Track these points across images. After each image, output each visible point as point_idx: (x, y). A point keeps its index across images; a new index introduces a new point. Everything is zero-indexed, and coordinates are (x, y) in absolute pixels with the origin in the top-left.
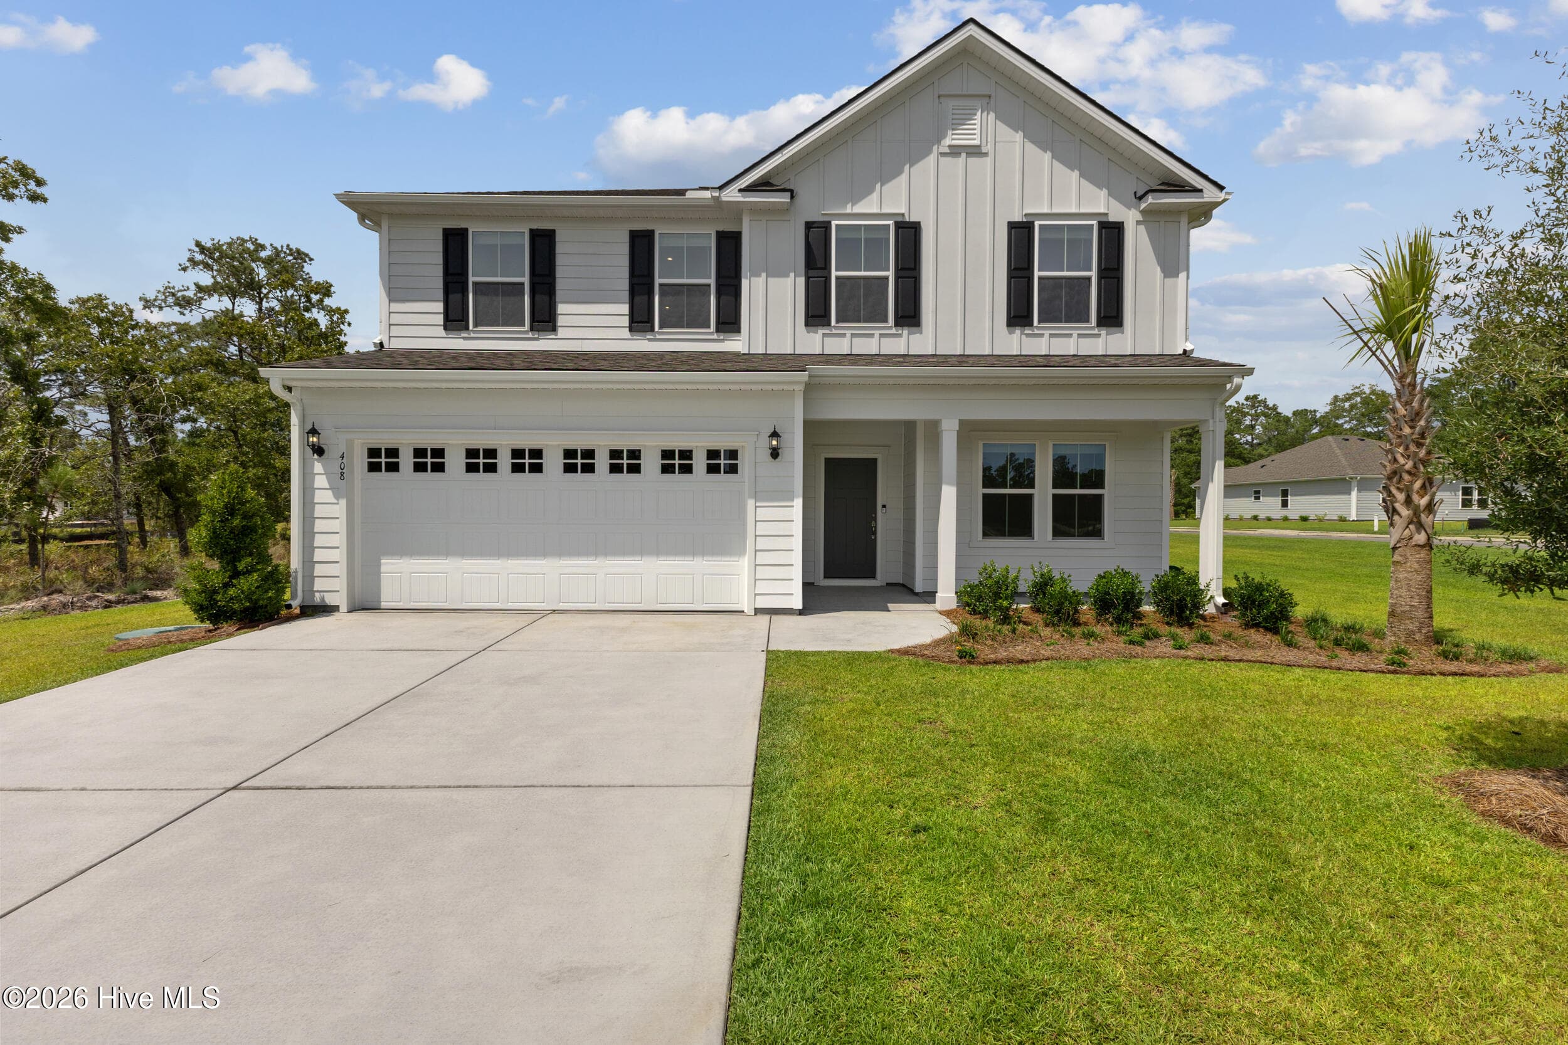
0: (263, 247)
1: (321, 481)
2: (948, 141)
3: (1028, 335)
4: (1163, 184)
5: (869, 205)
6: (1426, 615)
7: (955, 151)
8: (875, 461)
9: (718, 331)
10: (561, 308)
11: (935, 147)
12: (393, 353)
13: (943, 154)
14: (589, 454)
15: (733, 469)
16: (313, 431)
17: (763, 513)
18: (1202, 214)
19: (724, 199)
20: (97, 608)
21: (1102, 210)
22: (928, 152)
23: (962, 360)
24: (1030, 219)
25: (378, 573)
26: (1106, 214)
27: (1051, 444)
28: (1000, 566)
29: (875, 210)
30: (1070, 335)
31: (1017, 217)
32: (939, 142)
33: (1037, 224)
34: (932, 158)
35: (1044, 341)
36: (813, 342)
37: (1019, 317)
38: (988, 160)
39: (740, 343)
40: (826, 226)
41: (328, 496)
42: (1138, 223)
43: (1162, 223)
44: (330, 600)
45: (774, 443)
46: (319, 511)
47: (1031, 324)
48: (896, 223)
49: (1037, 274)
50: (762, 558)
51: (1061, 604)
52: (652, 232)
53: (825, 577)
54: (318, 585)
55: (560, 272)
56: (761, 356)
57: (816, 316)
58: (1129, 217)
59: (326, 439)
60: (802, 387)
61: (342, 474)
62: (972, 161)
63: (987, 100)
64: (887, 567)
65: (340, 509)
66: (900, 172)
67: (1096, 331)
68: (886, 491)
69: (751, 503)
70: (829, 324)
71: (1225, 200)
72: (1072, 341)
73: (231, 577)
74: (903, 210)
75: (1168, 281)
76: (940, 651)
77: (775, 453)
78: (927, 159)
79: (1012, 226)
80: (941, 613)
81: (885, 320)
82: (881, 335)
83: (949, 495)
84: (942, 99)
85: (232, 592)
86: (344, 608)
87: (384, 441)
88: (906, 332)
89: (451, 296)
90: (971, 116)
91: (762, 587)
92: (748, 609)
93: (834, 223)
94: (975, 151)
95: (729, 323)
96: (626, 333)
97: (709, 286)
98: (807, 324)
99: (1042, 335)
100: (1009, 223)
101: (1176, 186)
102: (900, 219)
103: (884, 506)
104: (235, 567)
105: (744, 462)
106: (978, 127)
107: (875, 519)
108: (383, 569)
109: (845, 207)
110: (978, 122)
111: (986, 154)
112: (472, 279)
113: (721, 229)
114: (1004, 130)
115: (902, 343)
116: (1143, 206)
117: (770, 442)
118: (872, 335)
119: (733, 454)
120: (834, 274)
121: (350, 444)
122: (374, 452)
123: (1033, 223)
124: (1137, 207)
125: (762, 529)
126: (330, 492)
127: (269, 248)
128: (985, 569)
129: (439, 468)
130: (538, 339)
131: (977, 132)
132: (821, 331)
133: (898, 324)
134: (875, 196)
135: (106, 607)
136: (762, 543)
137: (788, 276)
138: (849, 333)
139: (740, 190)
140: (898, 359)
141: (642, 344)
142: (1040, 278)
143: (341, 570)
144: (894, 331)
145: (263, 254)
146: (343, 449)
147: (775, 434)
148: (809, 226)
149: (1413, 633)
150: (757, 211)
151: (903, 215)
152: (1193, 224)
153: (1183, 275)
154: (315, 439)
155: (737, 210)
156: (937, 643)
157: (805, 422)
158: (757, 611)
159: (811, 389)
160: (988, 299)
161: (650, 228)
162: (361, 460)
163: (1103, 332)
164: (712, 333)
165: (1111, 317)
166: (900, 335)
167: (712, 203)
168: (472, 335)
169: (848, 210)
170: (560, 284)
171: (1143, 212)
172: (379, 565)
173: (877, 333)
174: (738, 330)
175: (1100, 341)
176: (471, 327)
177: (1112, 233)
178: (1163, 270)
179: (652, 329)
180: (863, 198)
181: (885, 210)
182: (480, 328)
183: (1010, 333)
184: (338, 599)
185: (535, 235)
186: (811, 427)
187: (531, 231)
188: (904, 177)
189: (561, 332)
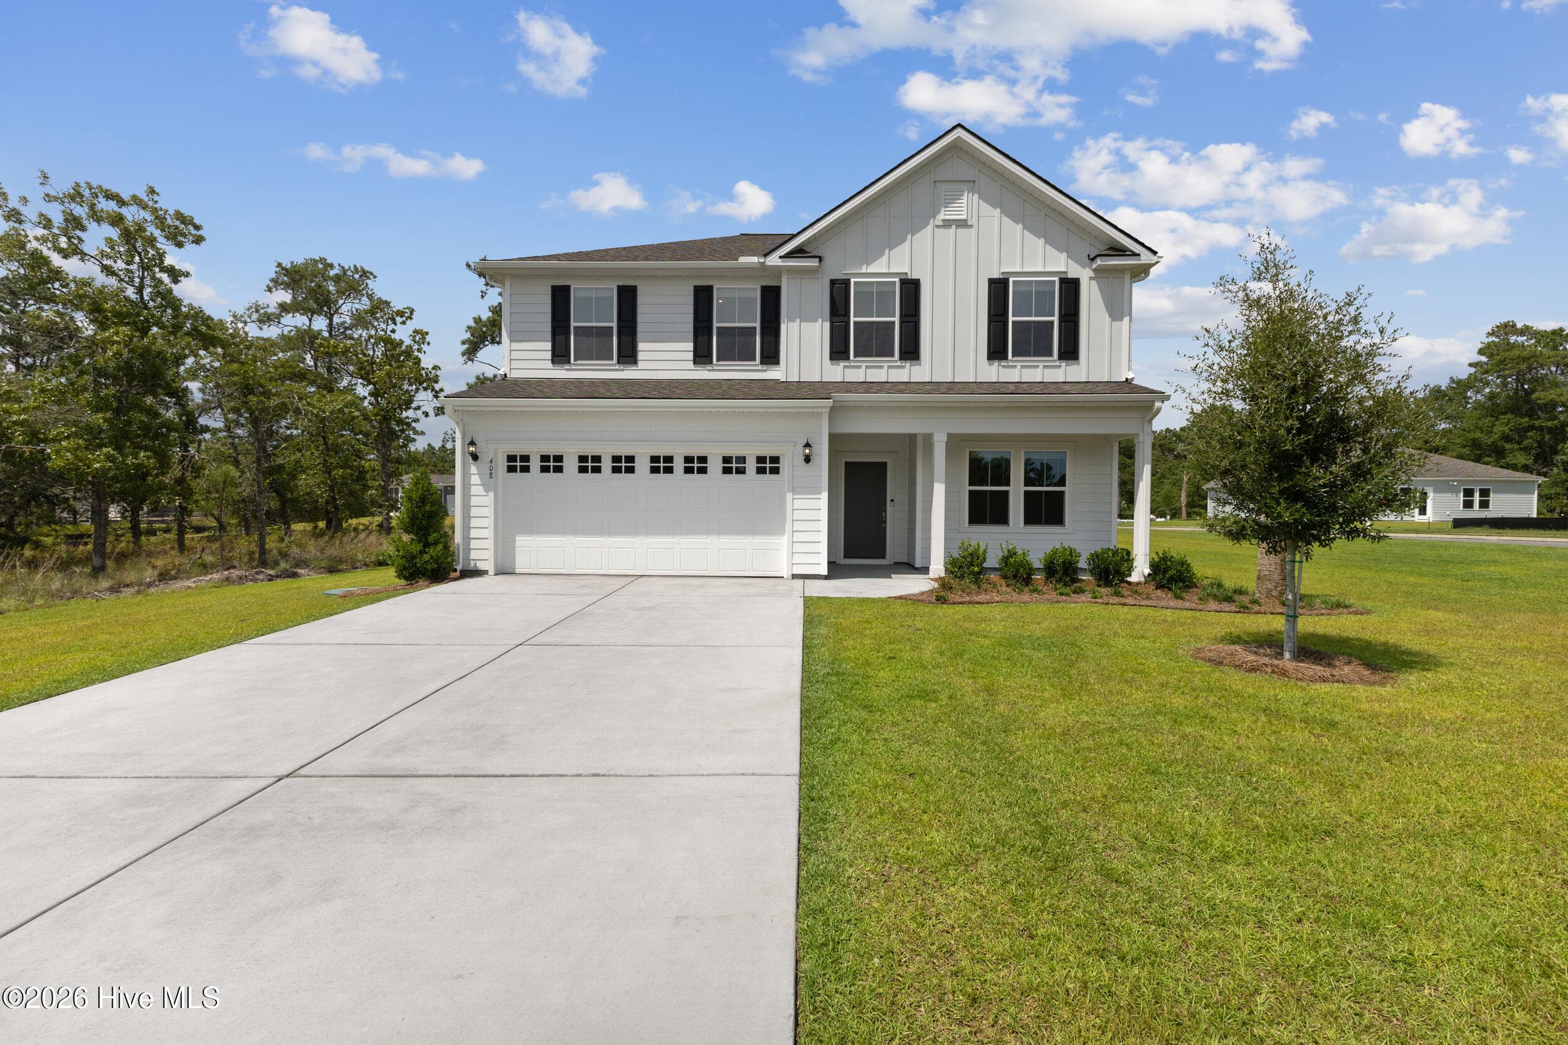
0: (331, 266)
1: (475, 479)
2: (942, 216)
3: (1004, 367)
4: (1111, 249)
5: (879, 266)
6: (1280, 577)
7: (947, 224)
8: (885, 464)
9: (762, 363)
10: (641, 346)
11: (932, 221)
12: (516, 382)
13: (938, 226)
14: (669, 459)
15: (775, 471)
16: (472, 443)
17: (798, 504)
18: (1141, 272)
19: (768, 263)
20: (263, 580)
21: (1063, 269)
22: (927, 225)
23: (952, 387)
24: (1006, 277)
25: (514, 547)
26: (1066, 272)
27: (1023, 451)
28: (974, 543)
29: (885, 270)
30: (1037, 367)
31: (996, 275)
32: (934, 217)
33: (1011, 280)
34: (929, 229)
35: (1017, 371)
36: (836, 372)
37: (997, 352)
38: (973, 231)
39: (780, 373)
40: (847, 283)
41: (480, 490)
42: (1091, 278)
43: (1110, 279)
44: (481, 566)
45: (807, 451)
46: (474, 501)
47: (1006, 358)
48: (901, 280)
49: (1011, 319)
50: (798, 537)
51: (1017, 570)
52: (711, 287)
53: (845, 557)
54: (474, 555)
55: (640, 318)
56: (796, 384)
57: (838, 352)
58: (1084, 274)
59: (482, 448)
60: (828, 410)
61: (491, 474)
62: (961, 231)
63: (971, 184)
64: (894, 550)
65: (489, 500)
66: (903, 240)
67: (1058, 363)
68: (893, 488)
69: (789, 496)
70: (848, 358)
71: (1157, 262)
72: (1039, 371)
73: (424, 546)
74: (906, 270)
75: (1116, 324)
76: (924, 597)
77: (807, 459)
78: (924, 231)
79: (992, 282)
80: (932, 580)
81: (892, 355)
82: (889, 367)
83: (939, 491)
84: (937, 184)
85: (426, 557)
86: (491, 572)
87: (519, 449)
88: (908, 365)
89: (557, 338)
90: (959, 197)
91: (797, 559)
92: (786, 573)
93: (852, 280)
94: (962, 224)
95: (771, 356)
96: (691, 365)
97: (755, 328)
98: (831, 359)
99: (1015, 367)
100: (989, 279)
101: (1118, 250)
102: (904, 277)
103: (892, 501)
104: (427, 540)
105: (784, 465)
106: (965, 205)
107: (885, 511)
108: (517, 544)
109: (861, 269)
110: (965, 201)
111: (971, 226)
112: (573, 324)
113: (764, 284)
114: (985, 208)
115: (905, 372)
116: (1094, 266)
117: (804, 451)
118: (882, 367)
119: (775, 460)
120: (853, 319)
121: (496, 451)
122: (511, 458)
123: (1008, 279)
124: (1090, 267)
125: (798, 515)
126: (481, 487)
127: (337, 267)
128: (963, 544)
129: (559, 470)
130: (623, 370)
131: (965, 209)
132: (842, 364)
133: (902, 358)
134: (885, 258)
135: (270, 580)
136: (798, 526)
137: (817, 321)
138: (864, 365)
139: (781, 257)
140: (903, 387)
141: (703, 374)
142: (1014, 322)
143: (489, 544)
144: (899, 364)
145: (332, 273)
146: (491, 455)
147: (808, 445)
148: (833, 282)
149: (1271, 590)
150: (792, 271)
151: (906, 274)
152: (1137, 279)
153: (1126, 319)
154: (471, 449)
155: (777, 271)
156: (923, 593)
157: (830, 435)
158: (794, 576)
159: (834, 410)
160: (973, 340)
161: (710, 284)
162: (503, 464)
163: (1063, 364)
164: (757, 365)
165: (1070, 352)
166: (903, 367)
167: (758, 266)
168: (573, 367)
169: (864, 270)
170: (640, 328)
171: (1094, 270)
172: (514, 541)
173: (886, 365)
174: (777, 363)
175: (1061, 371)
176: (572, 361)
177: (1070, 287)
178: (1111, 316)
179: (711, 362)
180: (876, 259)
181: (892, 271)
182: (579, 362)
183: (990, 365)
184: (488, 565)
185: (622, 290)
186: (833, 438)
187: (619, 287)
188: (907, 244)
189: (641, 365)
